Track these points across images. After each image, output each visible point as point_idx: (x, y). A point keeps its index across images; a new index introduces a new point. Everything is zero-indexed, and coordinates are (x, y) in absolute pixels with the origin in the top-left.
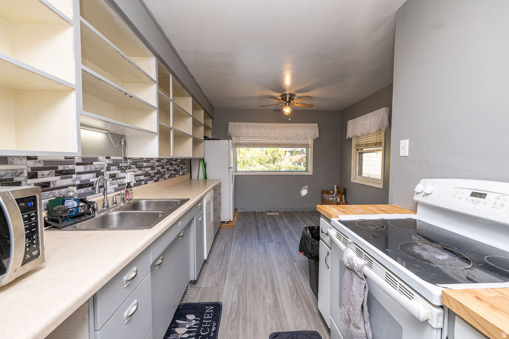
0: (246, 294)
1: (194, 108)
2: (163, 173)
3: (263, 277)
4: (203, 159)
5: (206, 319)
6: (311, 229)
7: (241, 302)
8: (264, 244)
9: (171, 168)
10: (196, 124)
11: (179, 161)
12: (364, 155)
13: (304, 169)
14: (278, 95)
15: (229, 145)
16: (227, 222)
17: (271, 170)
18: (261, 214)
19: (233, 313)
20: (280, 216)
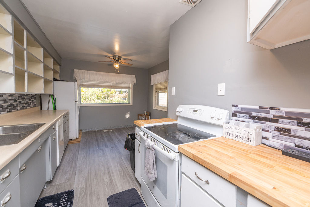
0: (91, 181)
1: (45, 56)
2: (16, 105)
3: (103, 169)
4: (53, 95)
5: (61, 203)
6: (131, 135)
7: (88, 185)
8: (102, 149)
9: (23, 102)
10: (46, 68)
11: (31, 96)
12: (159, 94)
13: (128, 102)
14: (111, 56)
15: (75, 86)
16: (74, 140)
17: (106, 103)
18: (99, 132)
19: (82, 193)
20: (113, 132)
